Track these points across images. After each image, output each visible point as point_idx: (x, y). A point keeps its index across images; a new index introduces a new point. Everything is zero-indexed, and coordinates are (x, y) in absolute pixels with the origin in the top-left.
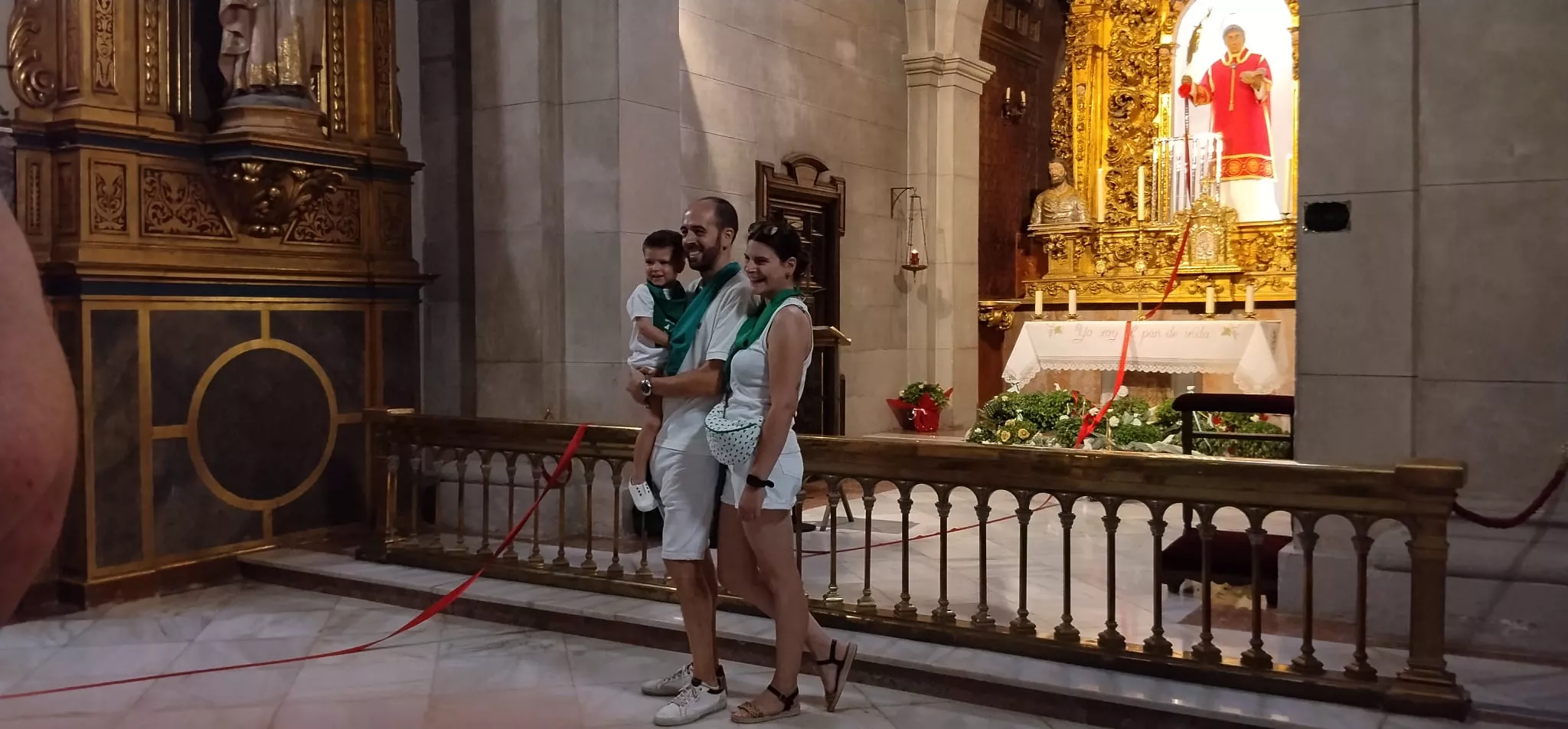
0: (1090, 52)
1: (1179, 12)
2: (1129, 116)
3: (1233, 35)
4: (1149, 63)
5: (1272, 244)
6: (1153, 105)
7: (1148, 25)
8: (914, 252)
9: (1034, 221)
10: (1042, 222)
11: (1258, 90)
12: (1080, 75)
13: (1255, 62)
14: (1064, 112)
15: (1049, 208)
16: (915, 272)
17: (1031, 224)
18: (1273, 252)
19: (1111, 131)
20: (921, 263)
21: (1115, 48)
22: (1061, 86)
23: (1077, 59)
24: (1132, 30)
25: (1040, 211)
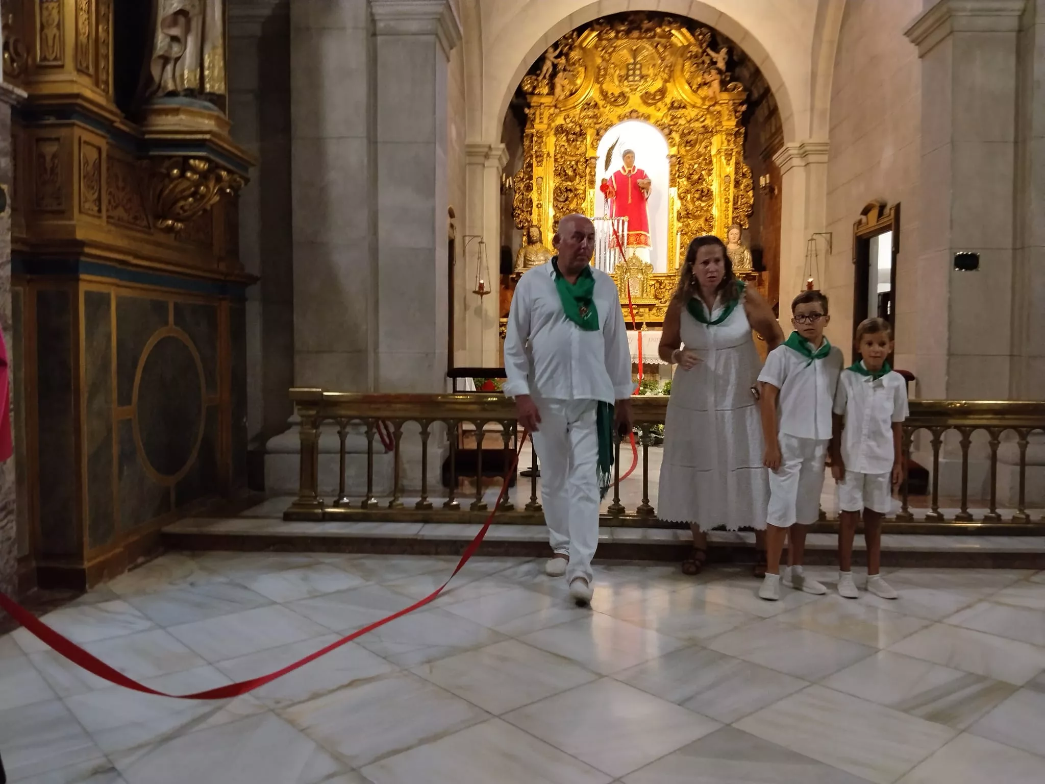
0: (545, 156)
1: (602, 137)
2: (569, 201)
3: (628, 156)
4: (581, 168)
5: (664, 287)
6: (583, 195)
7: (578, 143)
8: (482, 282)
9: (519, 266)
10: (525, 267)
11: (647, 192)
12: (537, 171)
13: (641, 174)
14: (523, 194)
15: (530, 258)
16: (482, 296)
17: (516, 268)
18: (664, 293)
19: (555, 210)
20: (485, 290)
21: (559, 155)
22: (520, 177)
23: (538, 160)
24: (570, 145)
25: (523, 260)
